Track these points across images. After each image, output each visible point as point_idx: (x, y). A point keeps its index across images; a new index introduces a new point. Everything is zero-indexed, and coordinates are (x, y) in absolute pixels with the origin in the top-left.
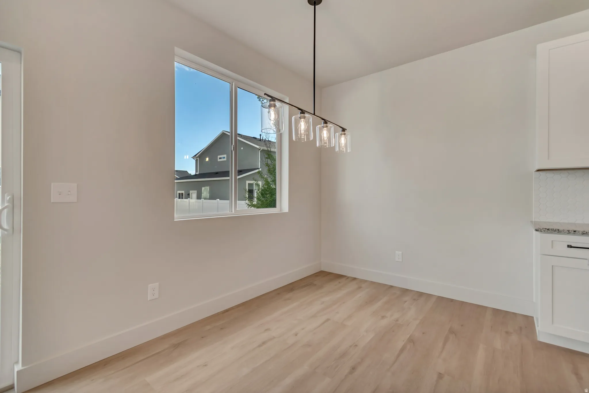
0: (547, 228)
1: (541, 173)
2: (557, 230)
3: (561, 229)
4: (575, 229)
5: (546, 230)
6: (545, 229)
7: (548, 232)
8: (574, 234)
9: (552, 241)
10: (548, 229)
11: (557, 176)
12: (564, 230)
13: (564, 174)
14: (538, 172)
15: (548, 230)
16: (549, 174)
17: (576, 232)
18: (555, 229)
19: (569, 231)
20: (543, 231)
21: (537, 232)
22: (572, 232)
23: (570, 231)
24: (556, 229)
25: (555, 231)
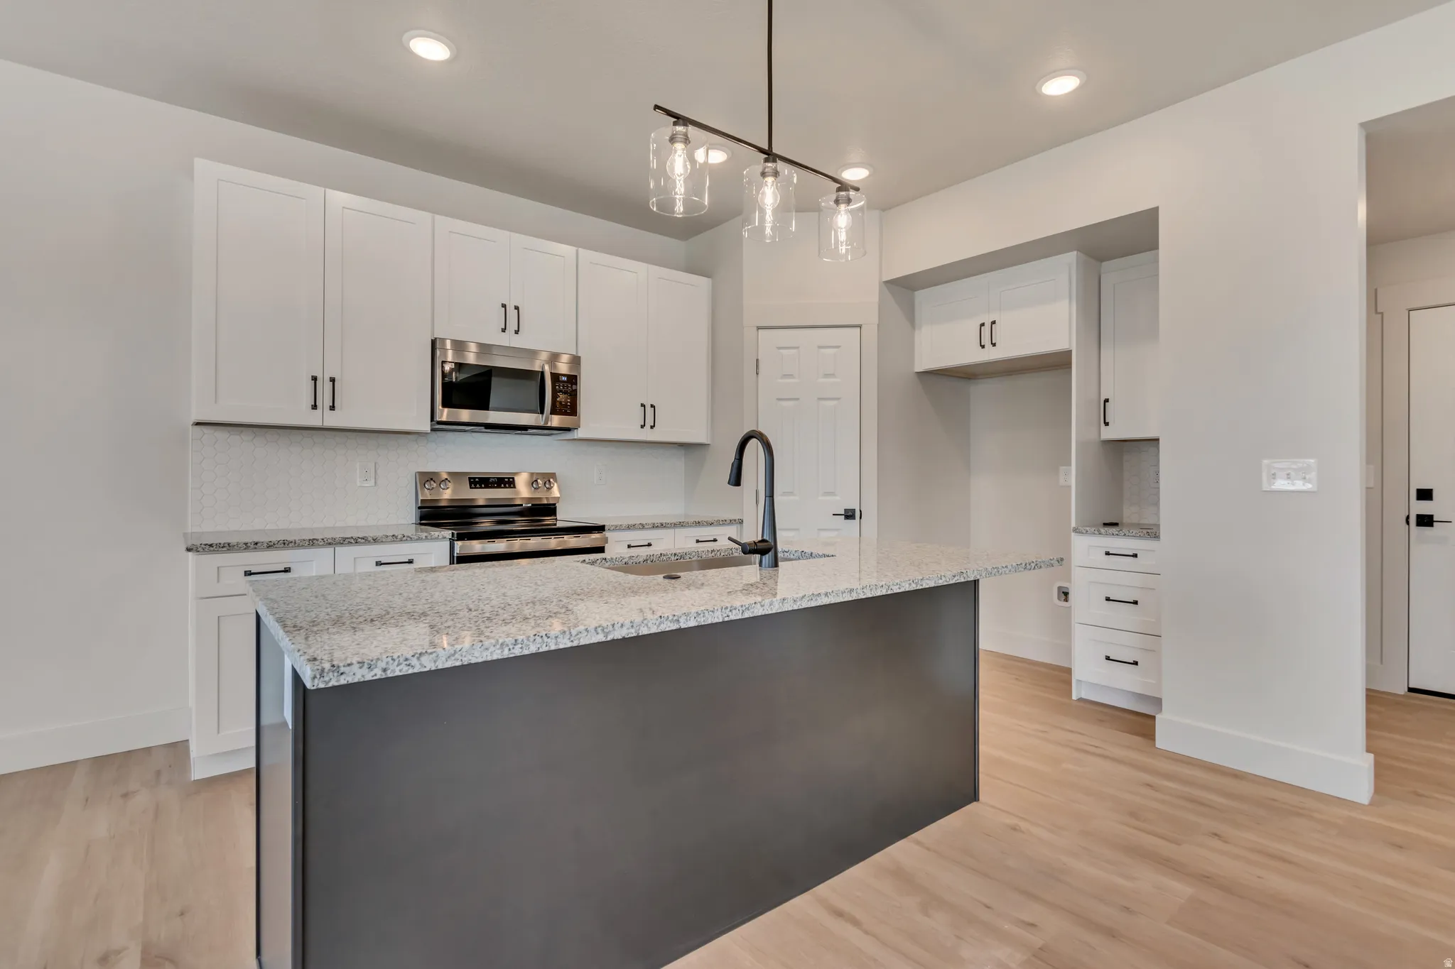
0: (209, 543)
1: (205, 429)
2: (226, 545)
3: (233, 541)
4: (256, 540)
5: (207, 547)
6: (206, 545)
7: (210, 551)
8: (255, 548)
9: (218, 568)
10: (211, 545)
11: (234, 438)
12: (238, 544)
13: (247, 436)
14: (198, 428)
15: (211, 548)
16: (220, 434)
17: (259, 545)
18: (222, 542)
19: (246, 544)
20: (199, 549)
21: (190, 553)
22: (252, 546)
23: (249, 545)
24: (224, 543)
25: (222, 547)
